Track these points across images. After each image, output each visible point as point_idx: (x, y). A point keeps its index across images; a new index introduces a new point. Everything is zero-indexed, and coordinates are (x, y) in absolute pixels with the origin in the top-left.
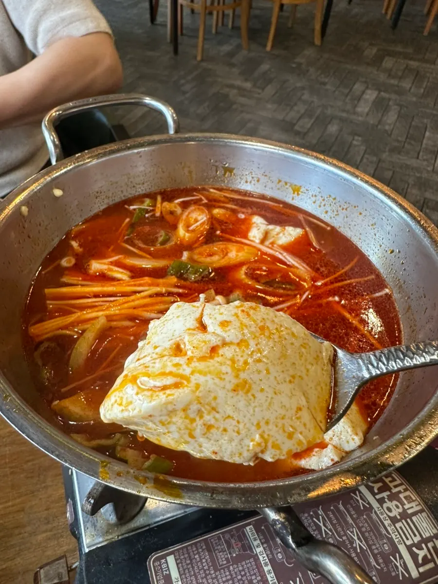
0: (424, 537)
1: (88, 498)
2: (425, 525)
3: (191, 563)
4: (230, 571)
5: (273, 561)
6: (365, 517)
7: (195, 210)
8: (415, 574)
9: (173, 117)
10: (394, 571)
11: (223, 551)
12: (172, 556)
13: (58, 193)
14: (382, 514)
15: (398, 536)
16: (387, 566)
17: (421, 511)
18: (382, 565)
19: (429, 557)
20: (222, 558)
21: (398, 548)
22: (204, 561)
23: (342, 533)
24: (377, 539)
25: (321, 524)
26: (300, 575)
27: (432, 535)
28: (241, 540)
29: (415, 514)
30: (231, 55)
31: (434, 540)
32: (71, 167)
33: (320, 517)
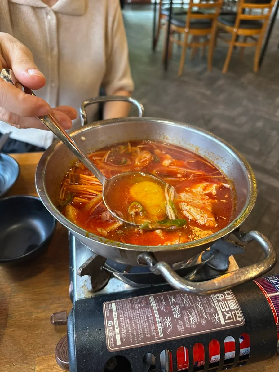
0: (231, 309)
1: (80, 268)
2: (233, 304)
3: (122, 306)
4: (139, 311)
5: (159, 310)
6: (206, 298)
7: (145, 153)
8: (223, 322)
9: (142, 109)
10: (213, 320)
11: (137, 304)
12: (114, 303)
13: (83, 138)
14: (214, 298)
15: (219, 307)
16: (211, 318)
17: (232, 299)
18: (208, 317)
19: (231, 317)
20: (136, 306)
21: (217, 311)
22: (128, 306)
23: (193, 303)
24: (209, 307)
25: (185, 299)
26: (170, 316)
27: (235, 309)
28: (146, 301)
29: (229, 300)
30: (200, 73)
31: (235, 311)
32: (91, 128)
33: (185, 297)
